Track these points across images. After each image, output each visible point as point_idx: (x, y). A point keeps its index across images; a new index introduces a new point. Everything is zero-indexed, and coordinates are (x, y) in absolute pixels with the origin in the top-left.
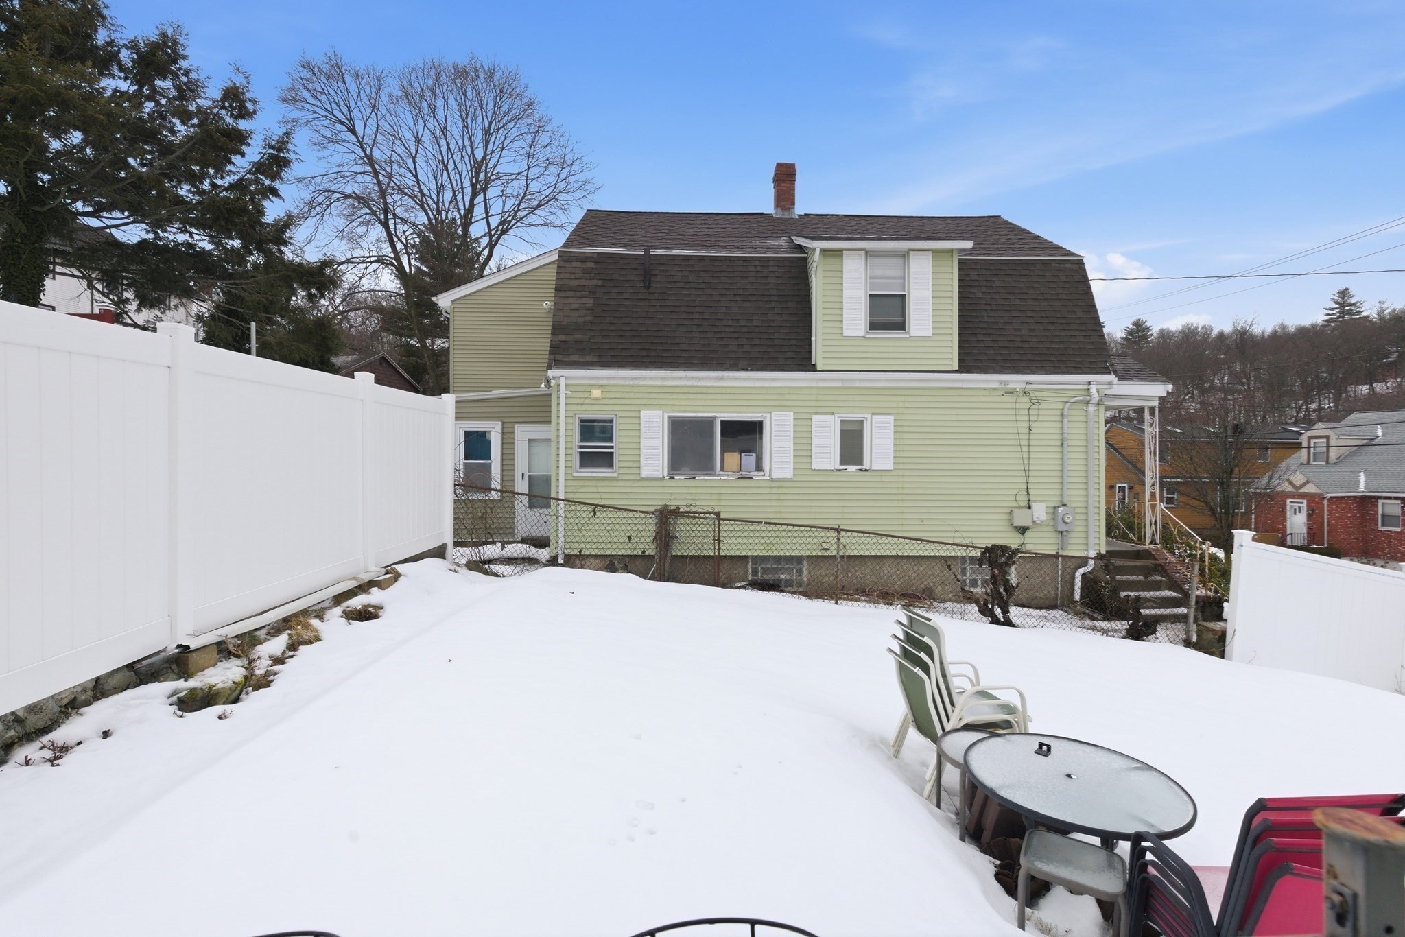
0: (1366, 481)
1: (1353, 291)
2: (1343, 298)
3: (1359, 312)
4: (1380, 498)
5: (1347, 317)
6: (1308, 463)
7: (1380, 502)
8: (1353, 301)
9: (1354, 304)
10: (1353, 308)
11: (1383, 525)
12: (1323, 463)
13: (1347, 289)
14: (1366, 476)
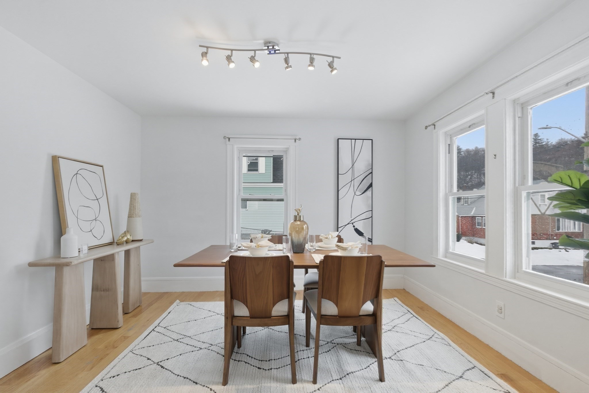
0: (475, 210)
1: (539, 134)
2: (536, 137)
3: (542, 142)
4: (476, 216)
5: (538, 145)
6: (463, 205)
7: (477, 218)
8: (539, 138)
9: (540, 140)
10: (539, 141)
11: (478, 226)
12: (467, 205)
13: (537, 133)
14: (476, 209)
